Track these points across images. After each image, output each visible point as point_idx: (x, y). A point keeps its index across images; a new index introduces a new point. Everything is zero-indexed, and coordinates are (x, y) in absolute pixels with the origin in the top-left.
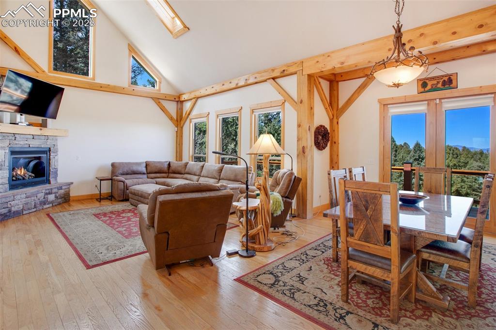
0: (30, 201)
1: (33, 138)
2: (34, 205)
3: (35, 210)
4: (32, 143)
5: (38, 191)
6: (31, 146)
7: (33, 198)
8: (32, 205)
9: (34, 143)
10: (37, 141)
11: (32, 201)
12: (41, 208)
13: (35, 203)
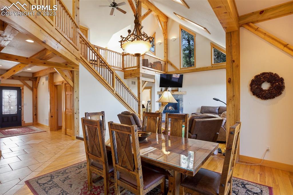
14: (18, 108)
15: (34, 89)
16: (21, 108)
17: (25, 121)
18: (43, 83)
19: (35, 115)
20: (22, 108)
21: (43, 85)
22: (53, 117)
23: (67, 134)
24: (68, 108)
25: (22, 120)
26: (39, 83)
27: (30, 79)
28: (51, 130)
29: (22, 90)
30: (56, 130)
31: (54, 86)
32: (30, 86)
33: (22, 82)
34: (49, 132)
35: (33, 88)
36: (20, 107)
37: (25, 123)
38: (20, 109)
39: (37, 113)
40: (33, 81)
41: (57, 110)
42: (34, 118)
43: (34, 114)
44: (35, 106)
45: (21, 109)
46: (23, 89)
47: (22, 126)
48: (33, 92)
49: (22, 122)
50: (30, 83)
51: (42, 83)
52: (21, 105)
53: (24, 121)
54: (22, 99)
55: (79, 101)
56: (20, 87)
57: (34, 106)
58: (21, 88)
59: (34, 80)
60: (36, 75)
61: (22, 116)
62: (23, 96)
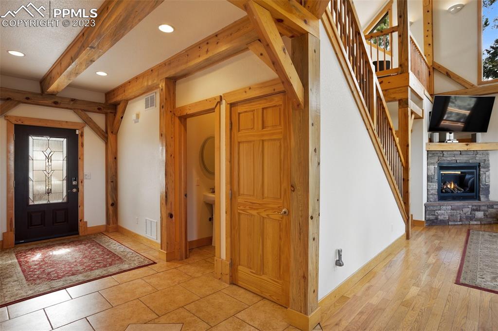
0: (456, 213)
1: (461, 154)
2: (459, 218)
3: (460, 223)
4: (459, 159)
5: (464, 206)
6: (458, 161)
7: (458, 211)
8: (457, 218)
9: (462, 159)
10: (464, 156)
11: (458, 214)
12: (467, 222)
13: (460, 216)
14: (70, 186)
15: (110, 135)
16: (77, 187)
17: (86, 222)
18: (138, 116)
19: (112, 205)
20: (80, 187)
21: (136, 122)
22: (174, 218)
23: (240, 283)
24: (241, 192)
25: (79, 220)
26: (122, 118)
27: (99, 109)
28: (170, 258)
29: (79, 136)
30: (184, 257)
31: (177, 121)
32: (99, 127)
33: (81, 117)
34: (162, 263)
35: (107, 132)
36: (74, 183)
37: (89, 225)
38: (74, 190)
39: (117, 200)
40: (106, 114)
41: (186, 195)
42: (111, 212)
43: (110, 202)
44: (112, 182)
45: (78, 190)
46: (82, 135)
47: (80, 234)
48: (106, 143)
49: (80, 224)
50: (99, 119)
51: (134, 117)
52: (76, 179)
53: (85, 220)
54: (80, 162)
55: (319, 164)
56: (75, 130)
57: (109, 180)
58: (77, 132)
59: (109, 111)
60: (117, 96)
61: (80, 209)
62: (83, 155)
